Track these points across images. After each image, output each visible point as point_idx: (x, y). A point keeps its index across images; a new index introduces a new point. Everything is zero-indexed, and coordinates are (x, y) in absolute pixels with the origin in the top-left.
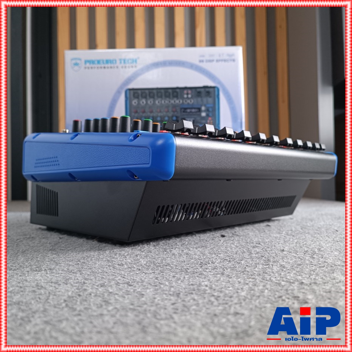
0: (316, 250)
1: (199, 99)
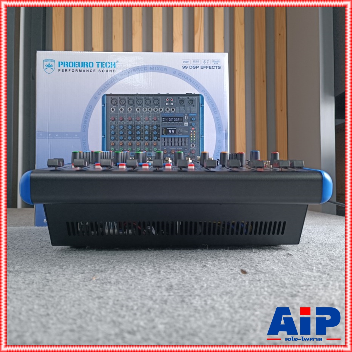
1: (182, 108)
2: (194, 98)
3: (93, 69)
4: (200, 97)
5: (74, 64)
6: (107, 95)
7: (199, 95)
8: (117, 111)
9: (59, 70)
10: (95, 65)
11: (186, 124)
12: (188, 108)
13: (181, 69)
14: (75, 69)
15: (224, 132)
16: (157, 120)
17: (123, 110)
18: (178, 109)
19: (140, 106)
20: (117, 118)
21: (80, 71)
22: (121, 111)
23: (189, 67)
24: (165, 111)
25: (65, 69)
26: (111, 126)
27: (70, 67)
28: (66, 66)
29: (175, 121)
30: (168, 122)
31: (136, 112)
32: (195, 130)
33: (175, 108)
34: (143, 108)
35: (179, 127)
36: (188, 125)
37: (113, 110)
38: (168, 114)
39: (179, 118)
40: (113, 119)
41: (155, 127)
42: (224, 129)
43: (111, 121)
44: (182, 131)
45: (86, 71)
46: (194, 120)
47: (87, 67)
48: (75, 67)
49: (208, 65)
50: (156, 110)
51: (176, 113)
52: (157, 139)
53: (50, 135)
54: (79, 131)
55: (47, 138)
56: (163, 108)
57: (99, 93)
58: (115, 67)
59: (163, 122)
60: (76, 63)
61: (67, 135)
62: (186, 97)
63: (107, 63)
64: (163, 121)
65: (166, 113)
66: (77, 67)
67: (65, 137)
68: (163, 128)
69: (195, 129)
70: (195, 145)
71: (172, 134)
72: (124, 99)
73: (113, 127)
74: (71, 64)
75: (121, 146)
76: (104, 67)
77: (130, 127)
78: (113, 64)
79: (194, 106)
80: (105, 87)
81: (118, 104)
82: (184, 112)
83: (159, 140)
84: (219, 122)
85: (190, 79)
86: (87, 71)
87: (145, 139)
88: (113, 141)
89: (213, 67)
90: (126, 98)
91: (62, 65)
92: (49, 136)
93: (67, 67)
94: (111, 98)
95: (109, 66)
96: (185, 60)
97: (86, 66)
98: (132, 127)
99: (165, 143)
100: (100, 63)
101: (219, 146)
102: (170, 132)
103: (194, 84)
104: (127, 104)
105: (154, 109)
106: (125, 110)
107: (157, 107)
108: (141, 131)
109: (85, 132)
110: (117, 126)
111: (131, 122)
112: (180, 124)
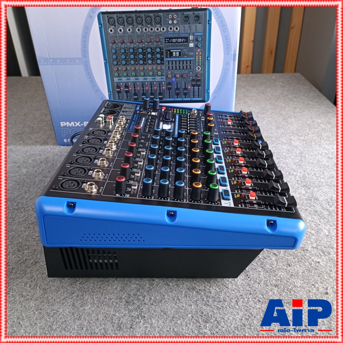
1: (187, 26)
2: (201, 13)
4: (207, 12)
6: (103, 13)
7: (206, 9)
8: (116, 32)
11: (191, 45)
12: (193, 26)
15: (233, 52)
16: (160, 41)
17: (122, 30)
18: (183, 28)
19: (141, 26)
20: (117, 40)
22: (120, 32)
24: (168, 31)
26: (112, 50)
29: (180, 42)
30: (172, 44)
31: (137, 33)
33: (179, 27)
34: (144, 28)
35: (184, 49)
36: (193, 46)
37: (111, 31)
38: (172, 34)
39: (184, 38)
40: (113, 42)
41: (158, 50)
42: (233, 50)
43: (111, 45)
44: (186, 53)
46: (200, 40)
50: (158, 29)
51: (180, 32)
52: (161, 63)
53: (51, 60)
54: (80, 56)
55: (49, 65)
56: (165, 27)
57: (94, 11)
59: (167, 44)
61: (68, 60)
62: (192, 13)
64: (166, 42)
67: (67, 63)
68: (166, 50)
69: (201, 50)
70: (200, 68)
71: (176, 57)
72: (122, 17)
73: (114, 51)
75: (125, 71)
77: (132, 51)
79: (200, 23)
81: (116, 24)
82: (189, 32)
83: (163, 64)
84: (228, 41)
87: (148, 63)
88: (116, 66)
90: (124, 16)
92: (50, 62)
94: (108, 17)
98: (134, 50)
99: (169, 67)
101: (226, 68)
102: (175, 54)
104: (126, 23)
105: (156, 29)
106: (125, 30)
107: (159, 26)
108: (144, 54)
109: (85, 57)
110: (117, 49)
111: (132, 44)
112: (185, 46)
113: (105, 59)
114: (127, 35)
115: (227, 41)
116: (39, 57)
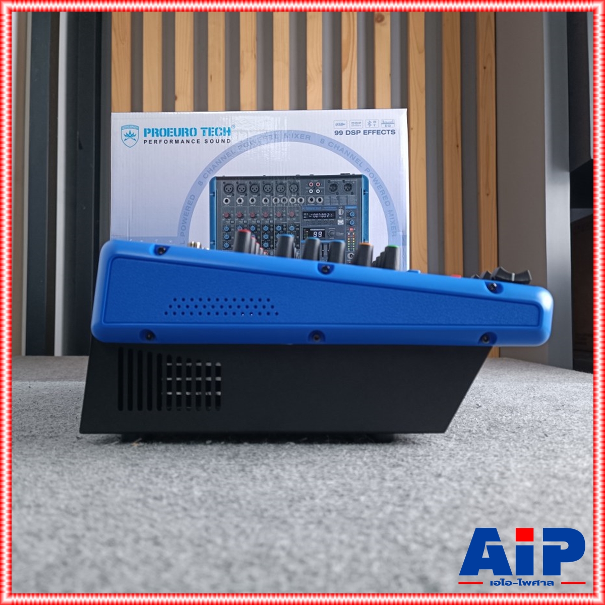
0: (496, 476)
1: (334, 197)
2: (353, 181)
3: (196, 138)
4: (363, 179)
5: (167, 132)
6: (218, 178)
7: (360, 176)
8: (233, 203)
9: (145, 141)
10: (200, 132)
11: (341, 222)
12: (343, 198)
13: (332, 136)
14: (169, 139)
15: (401, 233)
16: (294, 216)
17: (243, 201)
18: (328, 199)
19: (269, 196)
20: (234, 213)
21: (177, 142)
23: (344, 133)
24: (307, 202)
25: (153, 139)
26: (224, 227)
27: (161, 136)
28: (155, 135)
29: (324, 218)
30: (312, 220)
31: (263, 204)
32: (354, 231)
33: (323, 198)
34: (273, 198)
35: (330, 227)
36: (343, 224)
38: (313, 206)
39: (330, 212)
40: (227, 216)
41: (292, 228)
42: (401, 230)
43: (224, 220)
44: (333, 233)
45: (185, 141)
46: (353, 215)
47: (187, 135)
48: (168, 136)
49: (375, 129)
50: (293, 200)
51: (325, 205)
54: (176, 235)
56: (304, 197)
57: (206, 176)
58: (229, 135)
59: (305, 220)
60: (170, 131)
62: (341, 180)
63: (217, 129)
64: (305, 217)
65: (308, 205)
66: (172, 136)
68: (304, 229)
69: (354, 229)
70: (354, 255)
72: (243, 184)
73: (227, 228)
74: (163, 131)
76: (213, 135)
77: (253, 228)
78: (227, 129)
79: (352, 193)
80: (214, 167)
81: (235, 192)
82: (337, 204)
85: (347, 151)
86: (188, 141)
89: (384, 132)
90: (247, 182)
91: (149, 133)
93: (157, 136)
94: (224, 183)
95: (221, 134)
96: (339, 122)
97: (185, 134)
98: (256, 227)
100: (207, 128)
102: (316, 235)
103: (353, 159)
104: (248, 192)
105: (290, 200)
106: (246, 201)
107: (295, 195)
108: (271, 234)
109: (184, 236)
110: (232, 226)
111: (255, 219)
112: (331, 223)
113: (212, 239)
114: (248, 207)
115: (392, 217)
116: (113, 236)
